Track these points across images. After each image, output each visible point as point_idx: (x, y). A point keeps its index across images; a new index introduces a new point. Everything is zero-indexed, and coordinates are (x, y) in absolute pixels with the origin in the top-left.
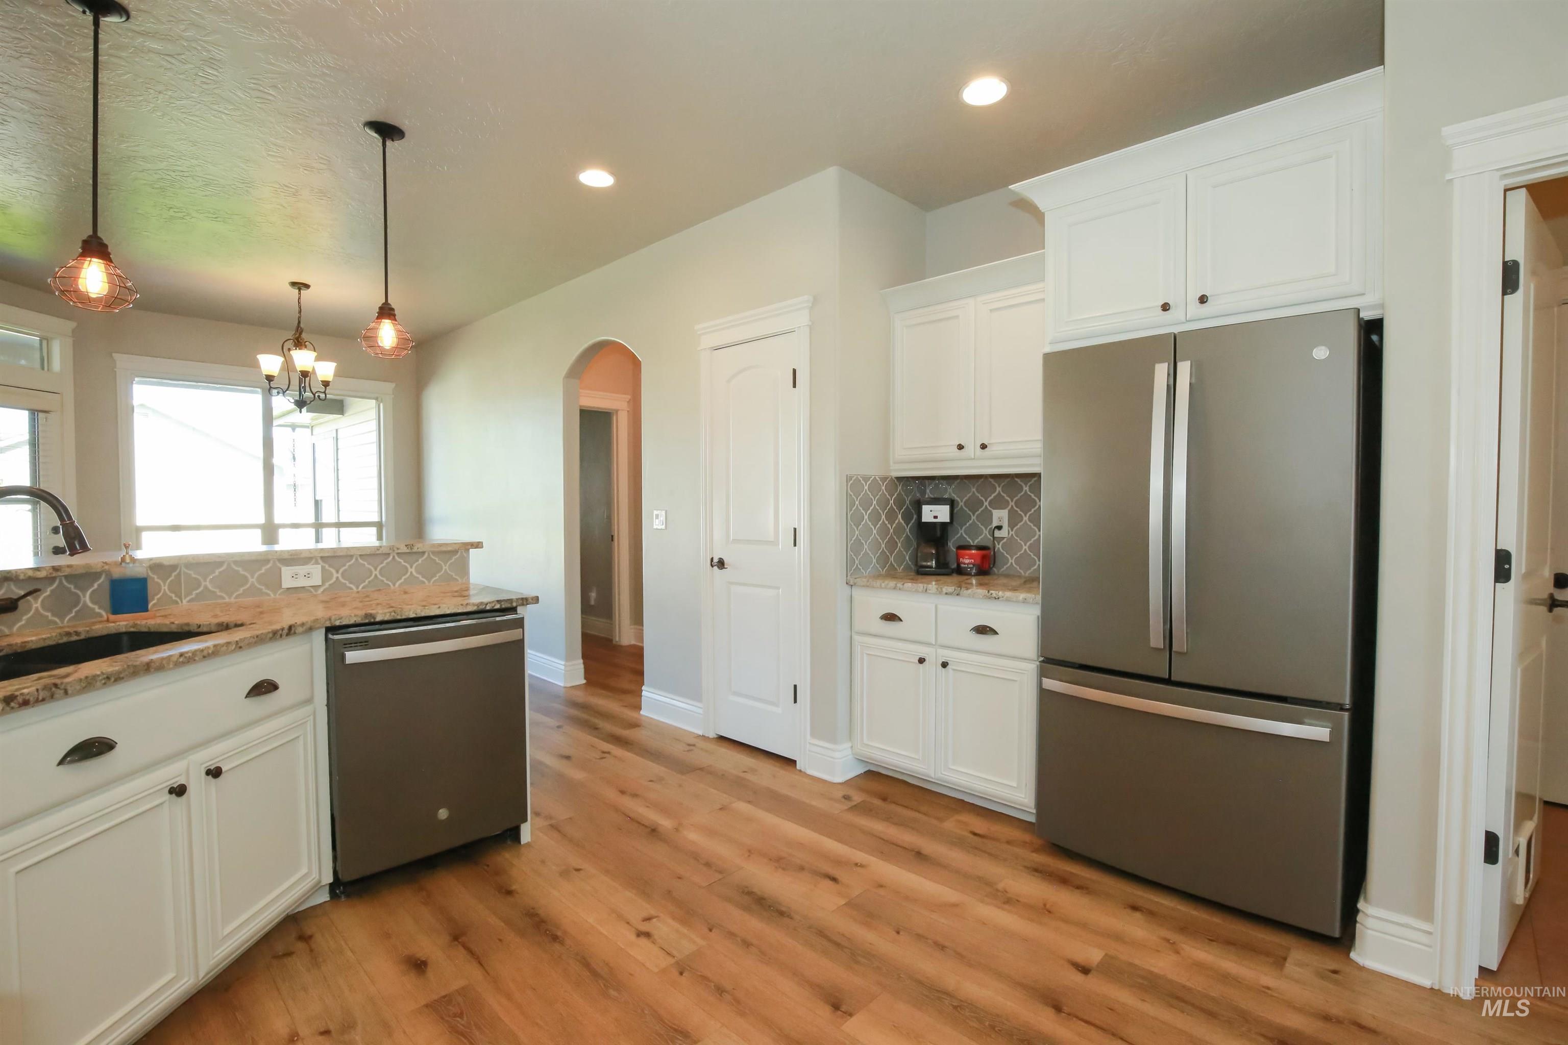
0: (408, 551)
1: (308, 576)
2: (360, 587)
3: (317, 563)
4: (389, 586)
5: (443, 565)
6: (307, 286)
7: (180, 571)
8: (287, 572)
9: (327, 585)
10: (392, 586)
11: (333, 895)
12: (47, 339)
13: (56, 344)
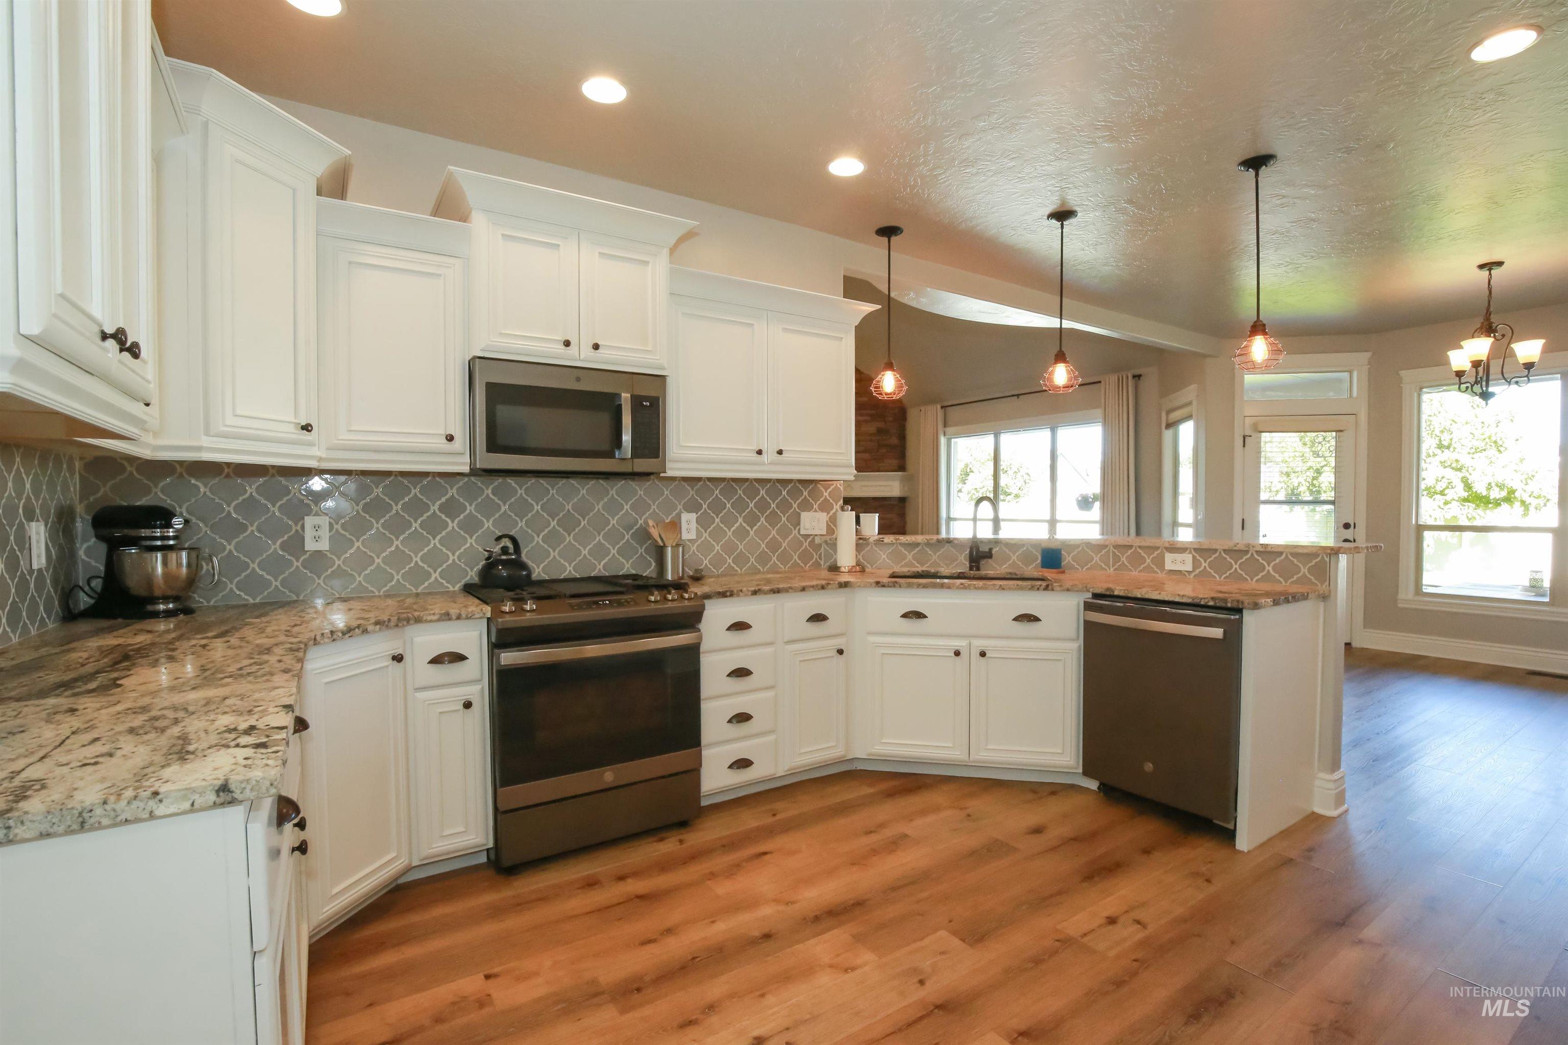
1: (1183, 562)
2: (1220, 578)
3: (1190, 553)
4: (1247, 580)
5: (1302, 568)
6: (1501, 263)
7: (1109, 549)
8: (1169, 557)
9: (1197, 571)
11: (1099, 788)
12: (1351, 372)
13: (1355, 374)
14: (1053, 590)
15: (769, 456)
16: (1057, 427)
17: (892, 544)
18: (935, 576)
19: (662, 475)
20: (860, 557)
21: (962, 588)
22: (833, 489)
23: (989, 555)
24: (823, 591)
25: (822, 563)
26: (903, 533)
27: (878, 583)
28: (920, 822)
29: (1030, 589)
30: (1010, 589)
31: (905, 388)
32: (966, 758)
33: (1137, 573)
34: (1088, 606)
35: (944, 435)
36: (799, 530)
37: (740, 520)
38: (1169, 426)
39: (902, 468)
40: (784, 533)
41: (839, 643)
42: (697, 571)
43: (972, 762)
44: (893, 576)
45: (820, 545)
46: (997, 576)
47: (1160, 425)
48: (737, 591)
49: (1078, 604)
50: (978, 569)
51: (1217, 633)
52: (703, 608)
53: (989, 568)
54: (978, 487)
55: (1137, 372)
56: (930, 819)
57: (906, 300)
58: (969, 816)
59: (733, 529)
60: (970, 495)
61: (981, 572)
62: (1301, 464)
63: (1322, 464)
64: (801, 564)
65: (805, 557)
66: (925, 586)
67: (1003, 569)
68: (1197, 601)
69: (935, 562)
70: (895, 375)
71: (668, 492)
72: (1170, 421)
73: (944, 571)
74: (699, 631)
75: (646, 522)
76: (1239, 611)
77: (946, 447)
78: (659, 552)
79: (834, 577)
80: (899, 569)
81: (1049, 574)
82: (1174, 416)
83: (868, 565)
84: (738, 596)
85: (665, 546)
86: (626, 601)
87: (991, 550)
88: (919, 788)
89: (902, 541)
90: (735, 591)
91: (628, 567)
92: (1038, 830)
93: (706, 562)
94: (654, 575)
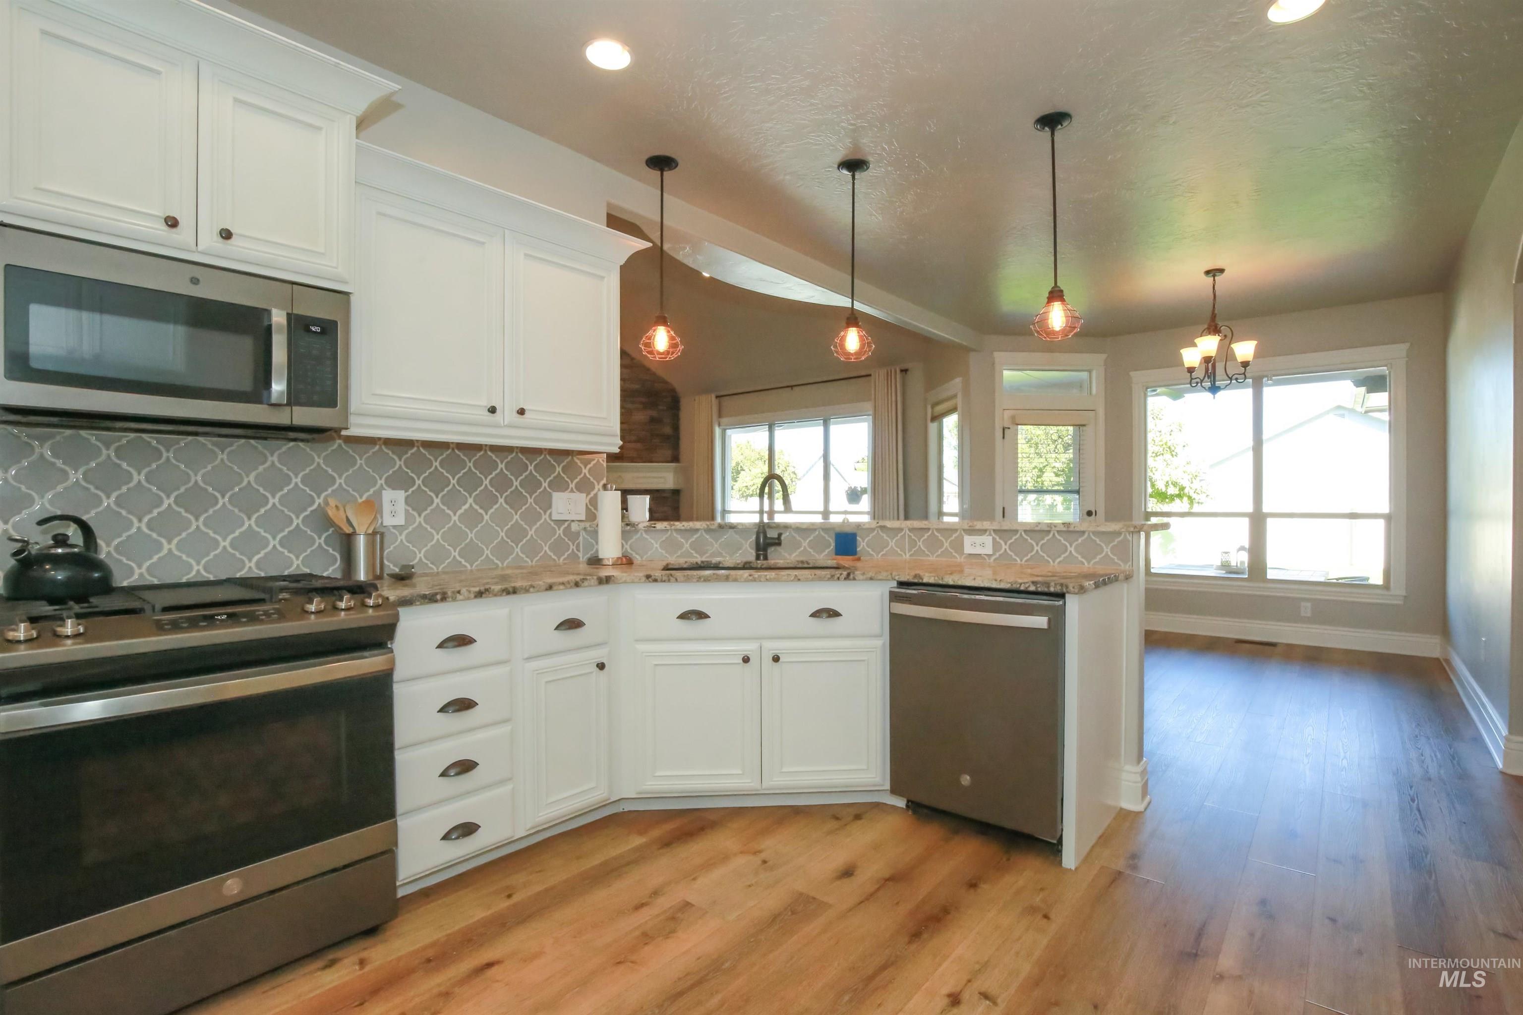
0: (1065, 529)
1: (983, 545)
2: (1024, 561)
3: (990, 535)
4: (1049, 562)
5: (1105, 547)
6: (1221, 271)
7: (905, 533)
8: (968, 540)
9: (998, 555)
10: (1052, 562)
11: (907, 806)
12: (1090, 371)
13: (1094, 374)
14: (854, 579)
15: (507, 414)
16: (830, 419)
17: (666, 530)
18: (717, 567)
19: (344, 433)
20: (627, 547)
21: (751, 581)
22: (594, 465)
23: (777, 542)
24: (578, 589)
25: (580, 555)
26: (678, 518)
27: (648, 577)
28: (705, 881)
29: (829, 579)
30: (807, 580)
31: (681, 347)
32: (758, 786)
33: (934, 558)
34: (894, 597)
35: (719, 425)
36: (550, 515)
37: (470, 500)
38: (935, 418)
39: (675, 459)
40: (531, 517)
41: (599, 655)
42: (404, 567)
43: (765, 789)
44: (667, 568)
45: (578, 533)
46: (787, 566)
47: (926, 420)
48: (453, 592)
49: (882, 595)
50: (766, 558)
51: (1040, 622)
52: (397, 617)
53: (777, 556)
54: (748, 484)
55: (904, 366)
56: (717, 874)
57: (680, 256)
58: (765, 862)
59: (459, 512)
60: (741, 492)
61: (769, 561)
62: (1028, 465)
63: (1044, 464)
64: (554, 557)
65: (559, 548)
66: (707, 580)
67: (793, 557)
68: (1015, 586)
69: (715, 551)
70: (668, 332)
71: (363, 462)
72: (936, 414)
73: (729, 561)
74: (392, 652)
75: (327, 503)
76: (1062, 596)
77: (721, 437)
78: (347, 543)
79: (595, 570)
80: (674, 559)
81: (845, 561)
82: (940, 409)
83: (638, 557)
84: (454, 599)
85: (354, 533)
86: (266, 613)
87: (780, 535)
88: (702, 829)
89: (678, 527)
90: (449, 594)
91: (296, 565)
92: (848, 873)
93: (420, 555)
94: (338, 575)
